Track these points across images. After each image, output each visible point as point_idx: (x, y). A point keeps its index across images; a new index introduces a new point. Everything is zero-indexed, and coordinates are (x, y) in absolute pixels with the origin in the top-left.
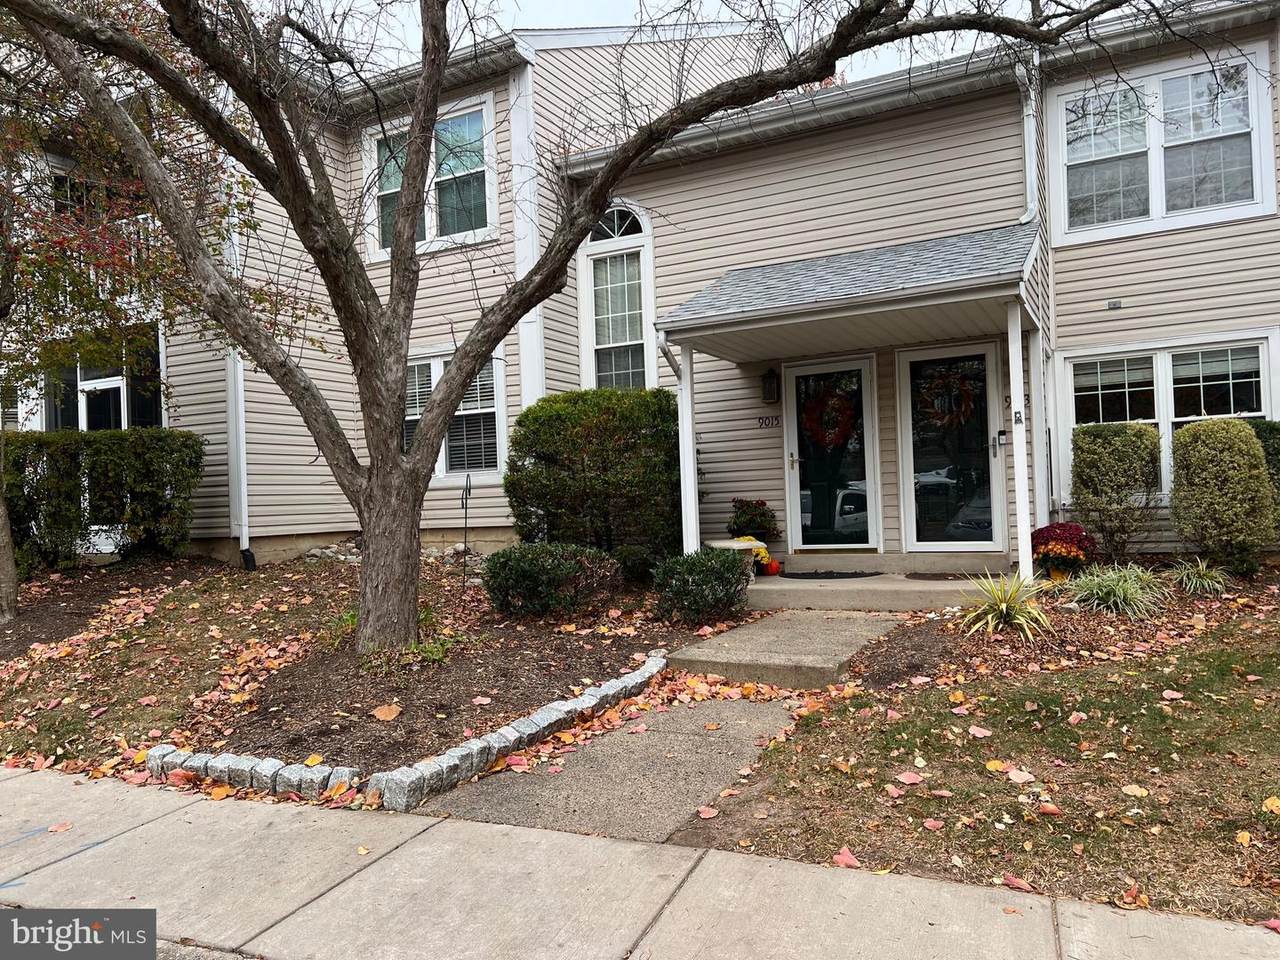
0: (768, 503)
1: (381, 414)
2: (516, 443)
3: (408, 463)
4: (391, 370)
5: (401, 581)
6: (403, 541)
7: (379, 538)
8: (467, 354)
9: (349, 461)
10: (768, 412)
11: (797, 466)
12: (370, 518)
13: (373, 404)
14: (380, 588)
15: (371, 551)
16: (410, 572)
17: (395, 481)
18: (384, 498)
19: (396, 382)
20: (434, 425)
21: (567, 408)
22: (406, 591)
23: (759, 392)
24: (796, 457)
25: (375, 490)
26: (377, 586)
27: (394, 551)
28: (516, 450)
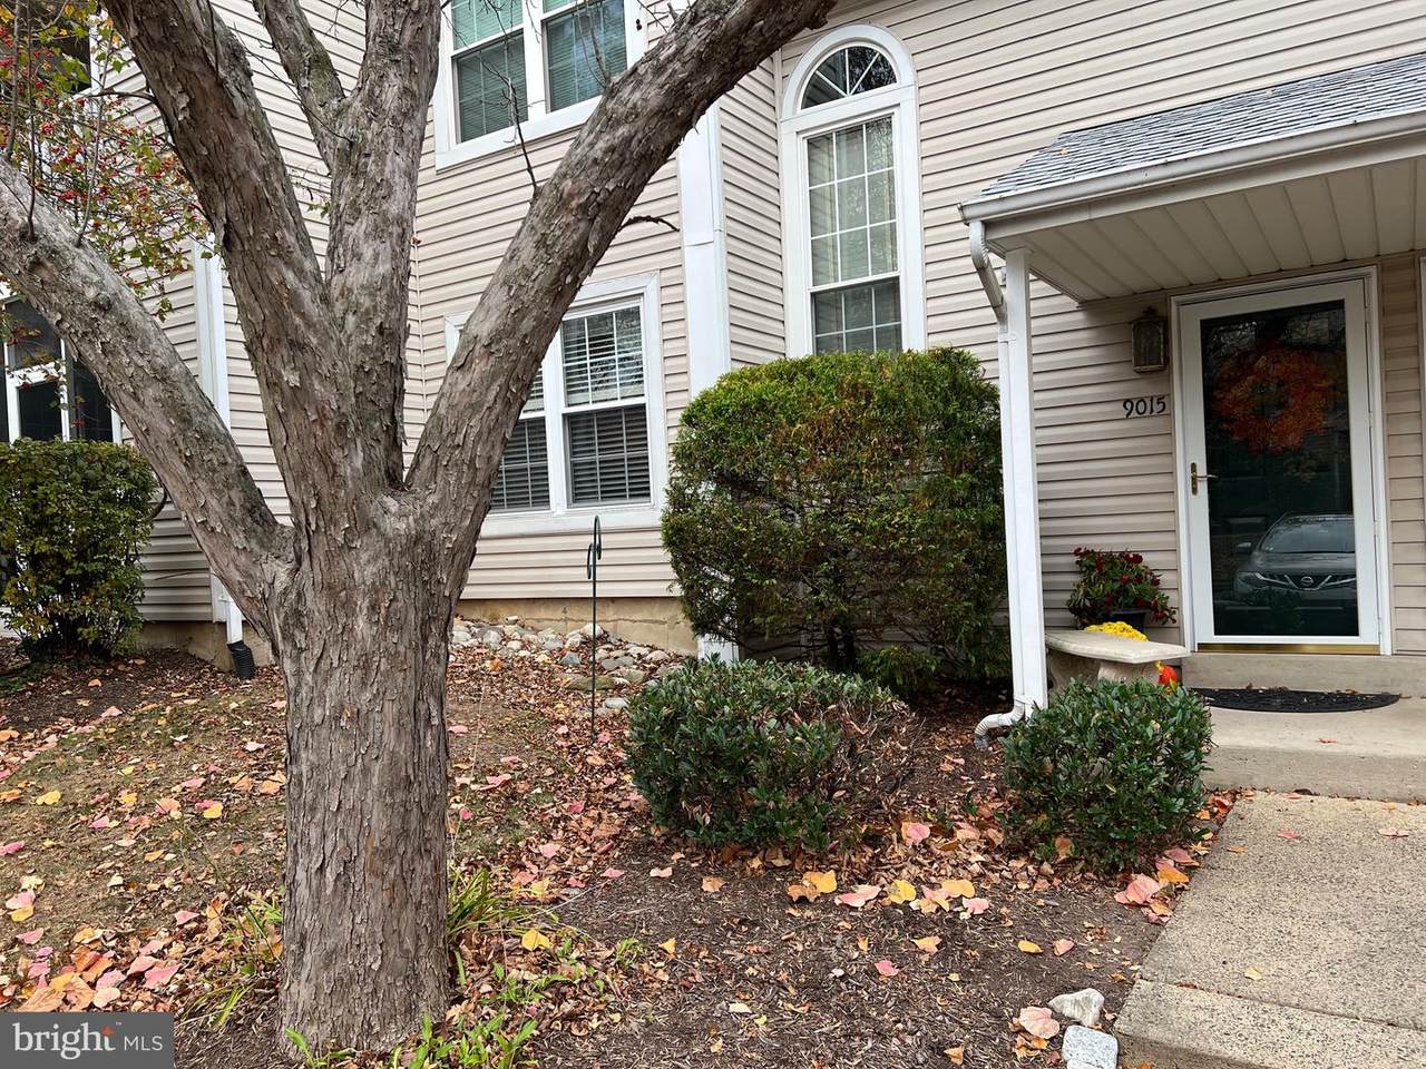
0: (1146, 558)
1: (306, 371)
2: (683, 455)
3: (402, 515)
4: (358, 256)
5: (387, 854)
6: (390, 737)
7: (324, 732)
8: (562, 202)
9: (238, 514)
10: (1144, 388)
11: (1203, 488)
12: (298, 673)
13: (277, 341)
14: (330, 877)
15: (304, 768)
16: (414, 825)
17: (365, 567)
18: (333, 618)
19: (371, 290)
20: (474, 407)
21: (777, 388)
22: (404, 879)
23: (1127, 353)
24: (1202, 470)
25: (309, 595)
26: (321, 869)
27: (366, 771)
28: (683, 469)
